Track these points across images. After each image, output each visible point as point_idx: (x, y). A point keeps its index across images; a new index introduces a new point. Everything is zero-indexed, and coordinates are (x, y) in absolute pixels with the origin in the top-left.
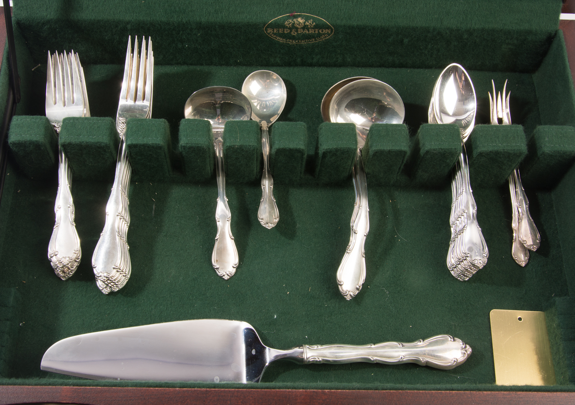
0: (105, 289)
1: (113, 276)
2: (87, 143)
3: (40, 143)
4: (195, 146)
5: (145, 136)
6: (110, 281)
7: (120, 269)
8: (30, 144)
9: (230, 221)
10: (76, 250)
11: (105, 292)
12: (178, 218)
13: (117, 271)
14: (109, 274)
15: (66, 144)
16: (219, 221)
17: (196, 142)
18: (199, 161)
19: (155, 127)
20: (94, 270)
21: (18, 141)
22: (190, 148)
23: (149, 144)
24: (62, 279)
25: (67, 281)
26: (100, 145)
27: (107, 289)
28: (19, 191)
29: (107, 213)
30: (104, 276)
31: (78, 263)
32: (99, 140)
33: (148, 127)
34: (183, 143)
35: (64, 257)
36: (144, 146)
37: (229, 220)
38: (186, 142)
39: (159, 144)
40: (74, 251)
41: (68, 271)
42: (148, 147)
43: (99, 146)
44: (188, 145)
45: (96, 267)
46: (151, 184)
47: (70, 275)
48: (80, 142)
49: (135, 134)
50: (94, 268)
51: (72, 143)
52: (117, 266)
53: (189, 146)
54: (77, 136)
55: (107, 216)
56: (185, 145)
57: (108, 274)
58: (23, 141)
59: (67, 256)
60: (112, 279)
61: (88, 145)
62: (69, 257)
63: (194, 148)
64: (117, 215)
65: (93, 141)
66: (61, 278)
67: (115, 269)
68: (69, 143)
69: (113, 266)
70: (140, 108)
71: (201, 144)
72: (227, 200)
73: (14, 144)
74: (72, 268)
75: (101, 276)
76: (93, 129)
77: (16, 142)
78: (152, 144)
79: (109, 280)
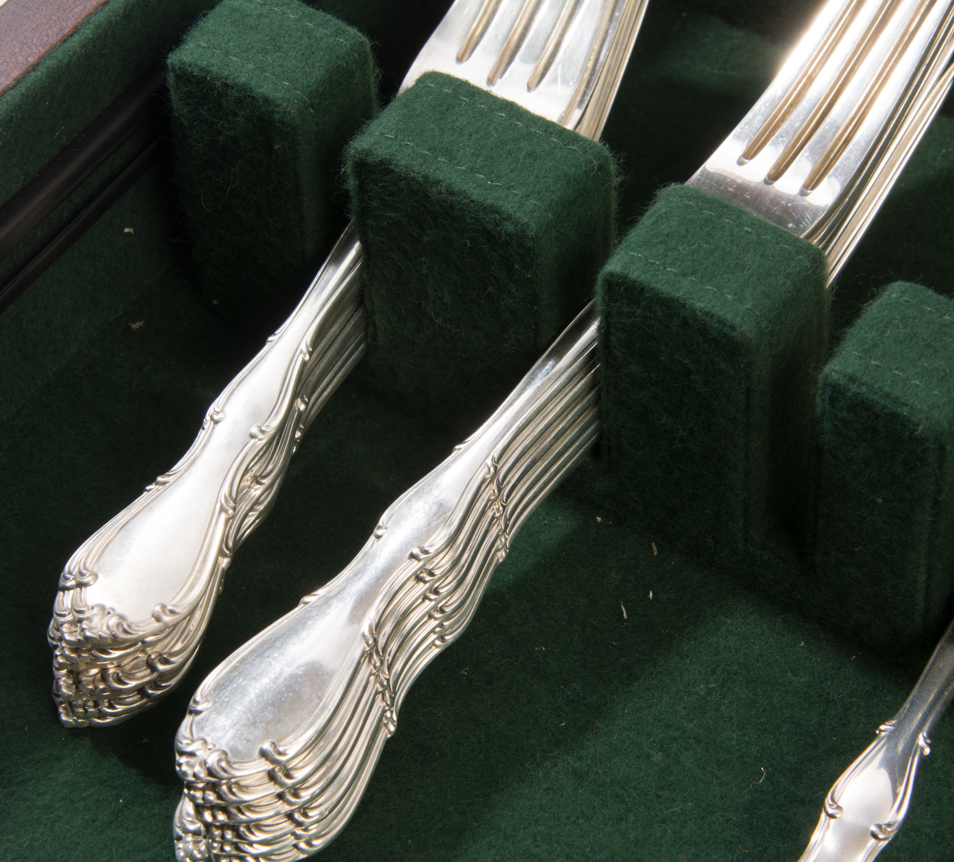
0: (190, 838)
1: (243, 783)
2: (452, 193)
3: (277, 117)
4: (884, 407)
5: (694, 273)
6: (220, 797)
7: (288, 776)
8: (239, 101)
9: (883, 844)
10: (170, 607)
11: (182, 854)
12: (677, 734)
13: (272, 776)
14: (228, 762)
15: (370, 160)
16: (832, 816)
17: (897, 392)
18: (880, 501)
19: (762, 256)
20: (188, 720)
21: (201, 69)
22: (859, 406)
23: (694, 311)
24: (58, 715)
25: (75, 732)
26: (497, 223)
27: (196, 843)
28: (135, 326)
29: (380, 527)
30: (204, 763)
31: (155, 675)
32: (501, 203)
33: (731, 241)
34: (837, 368)
35: (103, 608)
36: (670, 306)
37: (881, 836)
38: (850, 370)
39: (733, 328)
40: (158, 608)
41: (93, 682)
42: (685, 323)
43: (490, 227)
44: (854, 388)
45: (198, 713)
46: (655, 548)
47: (103, 715)
48: (426, 178)
49: (659, 246)
50: (191, 712)
51: (392, 167)
52: (280, 754)
53: (856, 395)
54: (429, 150)
55: (372, 539)
56: (842, 382)
57: (223, 764)
58: (218, 79)
59: (119, 610)
60: (234, 794)
61: (452, 206)
62: (122, 617)
63: (877, 416)
64: (412, 556)
65: (476, 194)
66: (61, 710)
67: (263, 760)
68: (382, 162)
69: (267, 746)
70: (777, 210)
71: (912, 408)
72: (927, 751)
73: (184, 76)
74: (120, 681)
75: (192, 754)
76: (509, 153)
77: (192, 73)
78: (707, 313)
79: (215, 792)
